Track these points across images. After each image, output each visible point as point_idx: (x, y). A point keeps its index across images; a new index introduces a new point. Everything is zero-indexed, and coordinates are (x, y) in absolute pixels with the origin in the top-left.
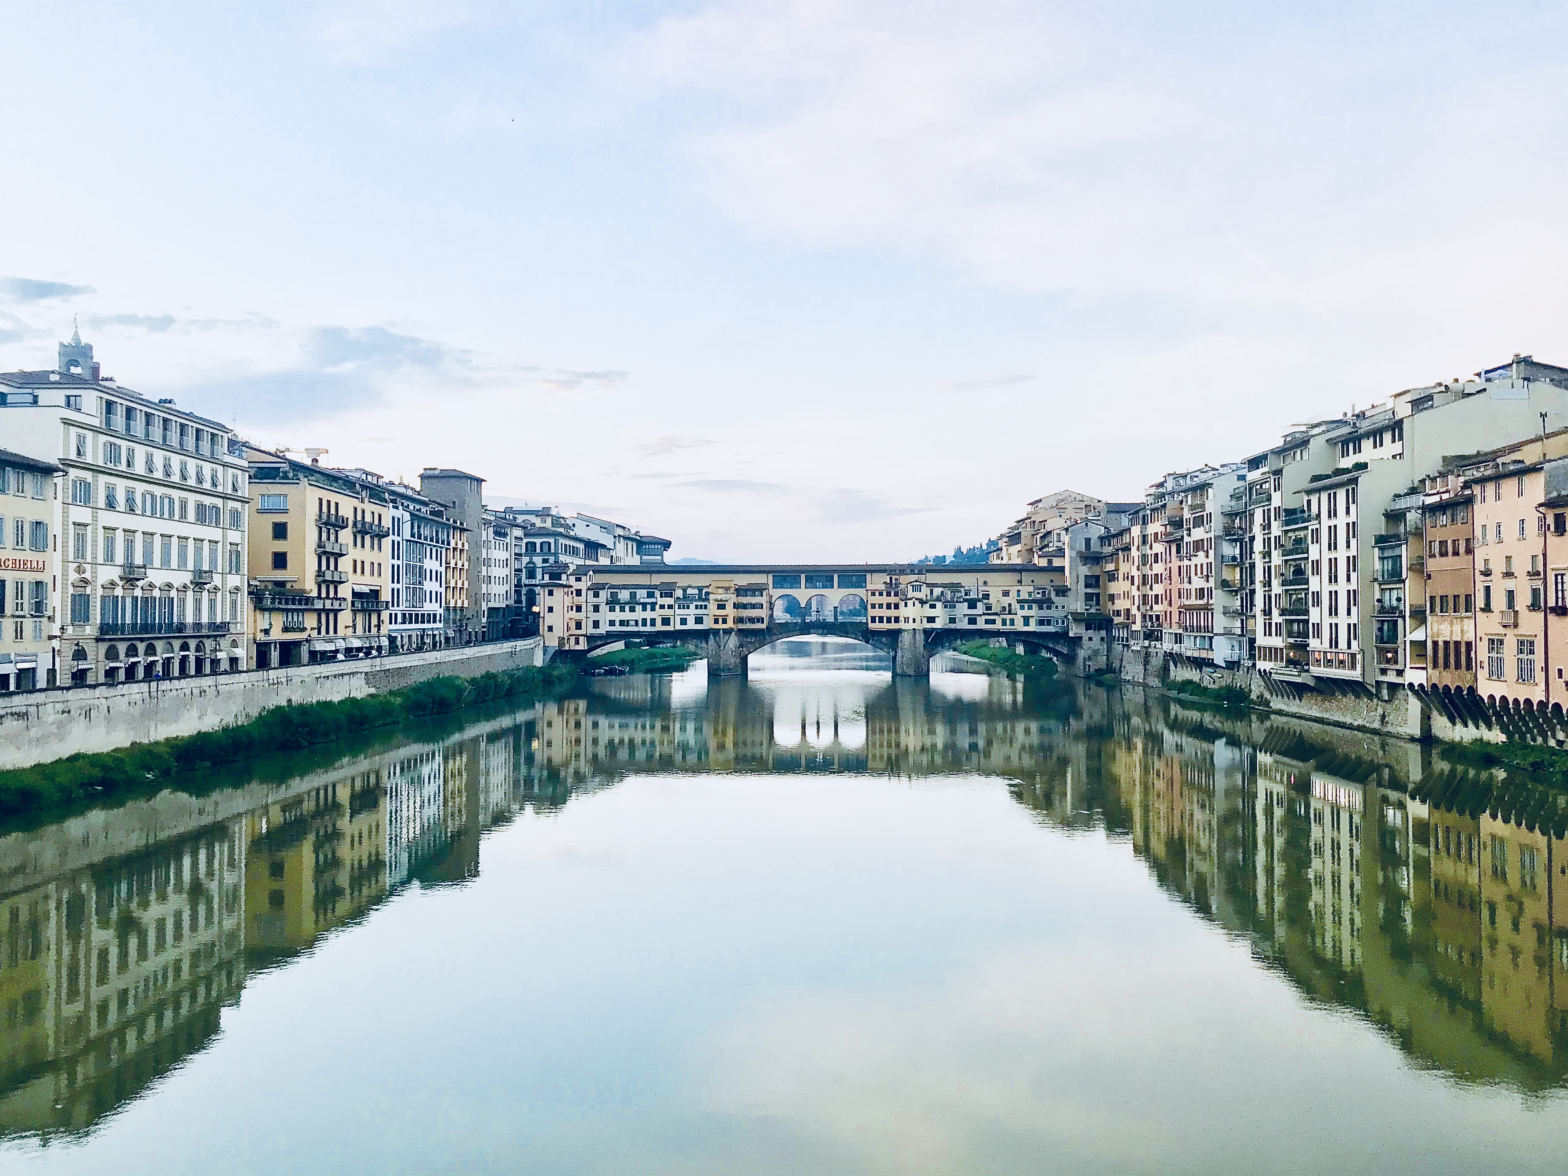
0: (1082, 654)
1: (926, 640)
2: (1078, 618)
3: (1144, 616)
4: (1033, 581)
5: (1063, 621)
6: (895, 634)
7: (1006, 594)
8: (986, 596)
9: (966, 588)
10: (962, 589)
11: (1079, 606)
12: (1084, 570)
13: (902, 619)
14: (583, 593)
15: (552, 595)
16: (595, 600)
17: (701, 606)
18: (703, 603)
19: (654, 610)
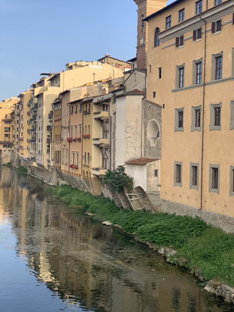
0: (2, 156)
2: (1, 143)
11: (2, 138)
12: (4, 125)
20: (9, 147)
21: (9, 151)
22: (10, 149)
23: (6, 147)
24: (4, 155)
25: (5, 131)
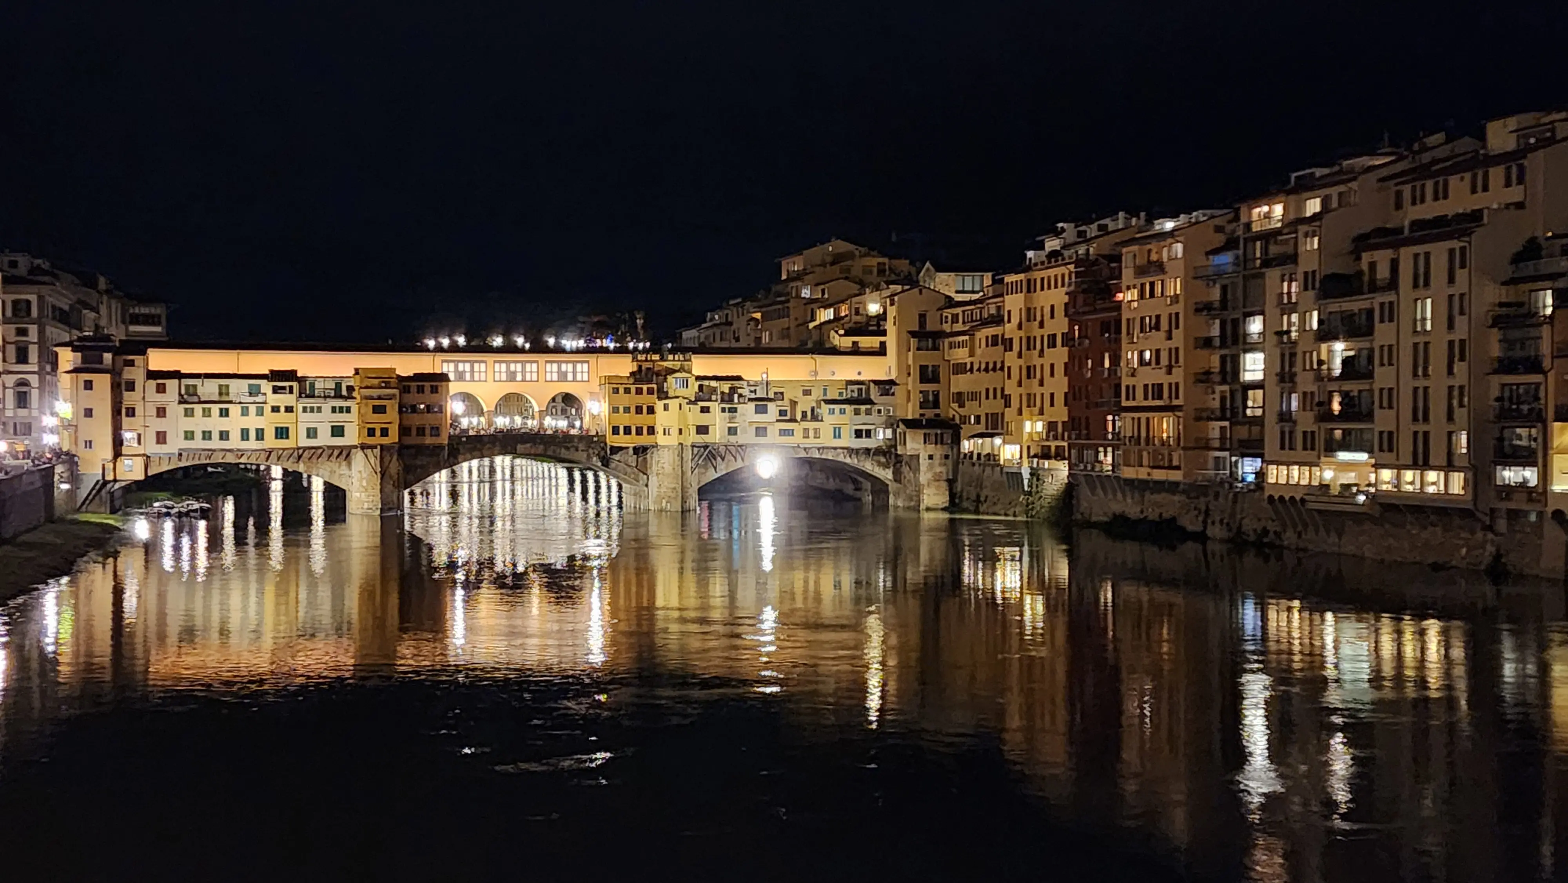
0: (918, 478)
1: (694, 461)
2: (913, 427)
5: (887, 432)
7: (807, 391)
8: (780, 395)
10: (745, 383)
11: (910, 409)
12: (917, 358)
13: (659, 429)
14: (139, 386)
15: (91, 389)
16: (160, 397)
17: (341, 408)
18: (344, 404)
19: (262, 415)
20: (944, 442)
21: (947, 457)
22: (947, 448)
23: (936, 444)
24: (929, 475)
25: (924, 379)
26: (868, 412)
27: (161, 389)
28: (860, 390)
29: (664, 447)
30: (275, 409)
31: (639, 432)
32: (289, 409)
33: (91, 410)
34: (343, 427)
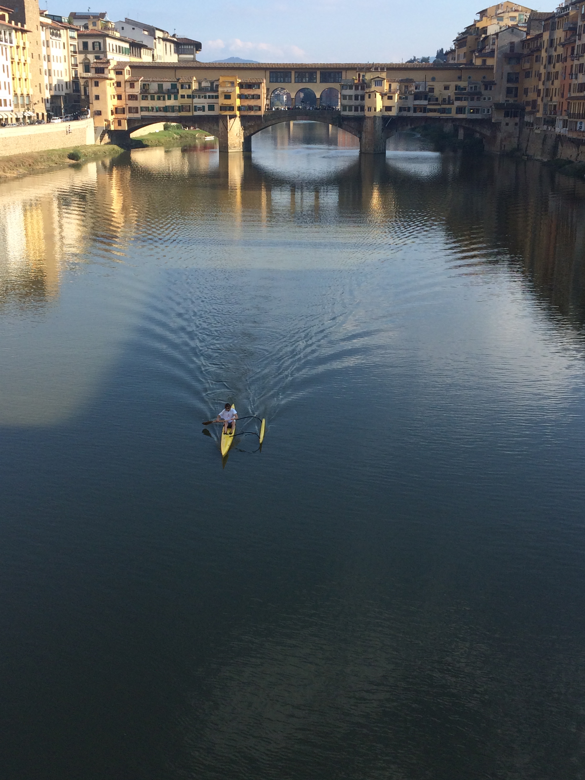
0: (500, 136)
1: (384, 125)
2: (498, 107)
3: (545, 105)
4: (470, 78)
5: (488, 110)
6: (360, 120)
7: (447, 88)
8: (432, 90)
9: (417, 83)
10: (414, 84)
11: (501, 98)
12: (507, 69)
13: (366, 108)
14: (123, 85)
15: (98, 86)
16: (131, 90)
17: (213, 96)
18: (214, 94)
19: (177, 100)
20: (515, 116)
21: (516, 124)
22: (517, 120)
23: (511, 117)
24: (504, 134)
25: (509, 81)
26: (478, 99)
27: (132, 86)
28: (476, 87)
29: (368, 117)
30: (183, 96)
31: (356, 110)
32: (189, 96)
33: (98, 96)
34: (214, 105)
